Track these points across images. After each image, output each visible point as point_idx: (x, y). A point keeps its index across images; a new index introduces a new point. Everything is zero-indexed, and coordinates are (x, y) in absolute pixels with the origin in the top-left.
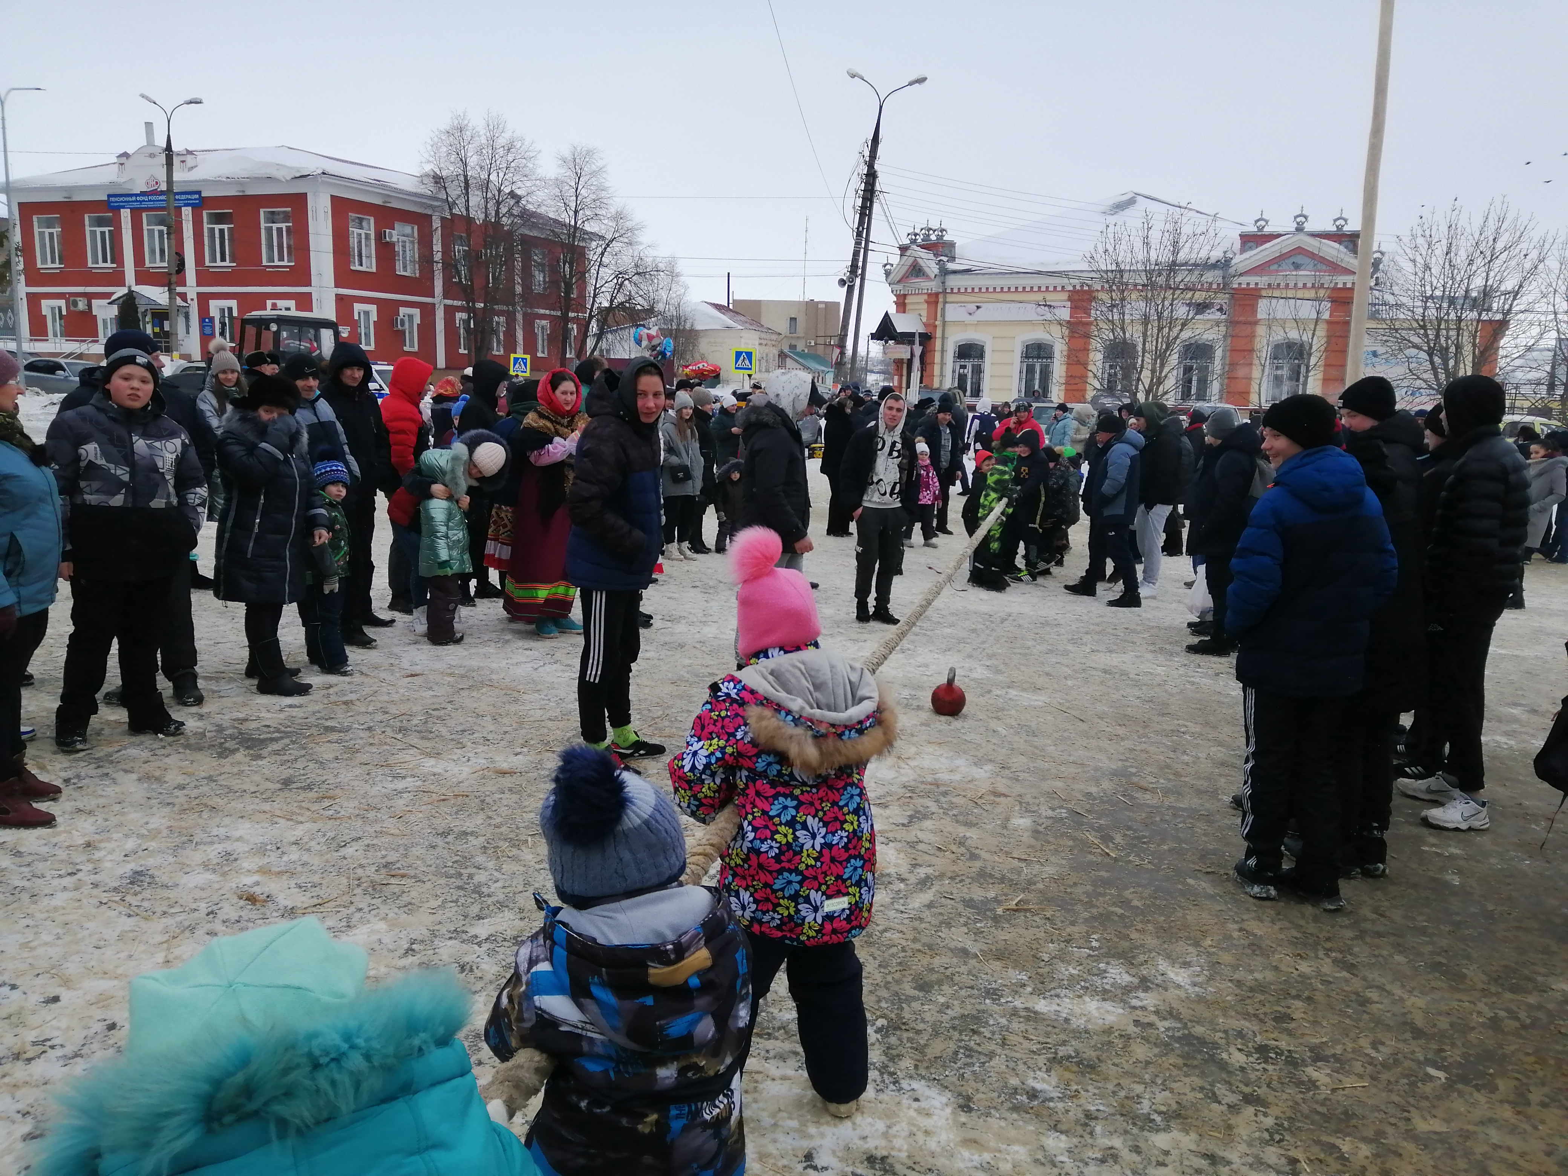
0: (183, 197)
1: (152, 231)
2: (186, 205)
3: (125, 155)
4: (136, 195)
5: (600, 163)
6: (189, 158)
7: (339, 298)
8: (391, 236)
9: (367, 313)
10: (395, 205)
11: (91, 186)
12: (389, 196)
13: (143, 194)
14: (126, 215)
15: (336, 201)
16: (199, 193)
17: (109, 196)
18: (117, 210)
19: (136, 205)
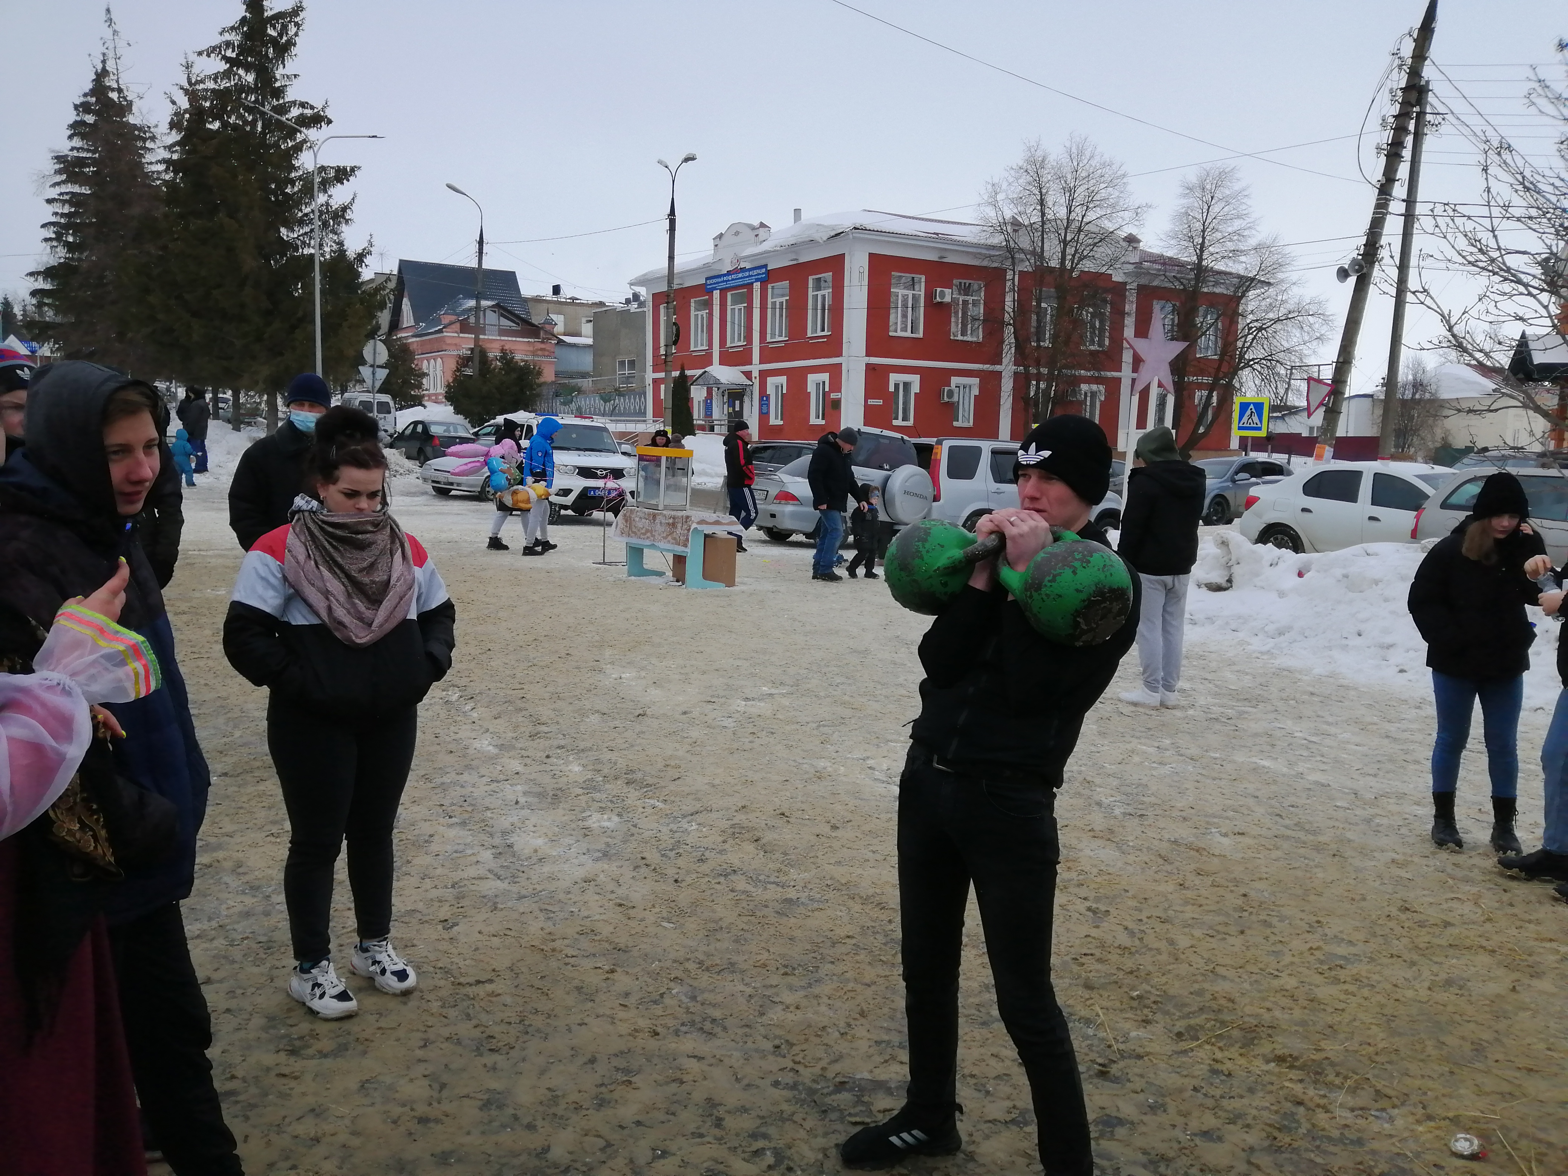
0: (755, 272)
1: (735, 310)
2: (757, 280)
3: (721, 236)
4: (724, 275)
5: (1237, 187)
6: (762, 231)
7: (871, 369)
8: (943, 295)
9: (907, 385)
10: (951, 259)
11: (694, 270)
12: (946, 250)
13: (729, 273)
14: (716, 294)
15: (875, 260)
16: (765, 266)
17: (707, 279)
18: (710, 292)
19: (723, 285)
